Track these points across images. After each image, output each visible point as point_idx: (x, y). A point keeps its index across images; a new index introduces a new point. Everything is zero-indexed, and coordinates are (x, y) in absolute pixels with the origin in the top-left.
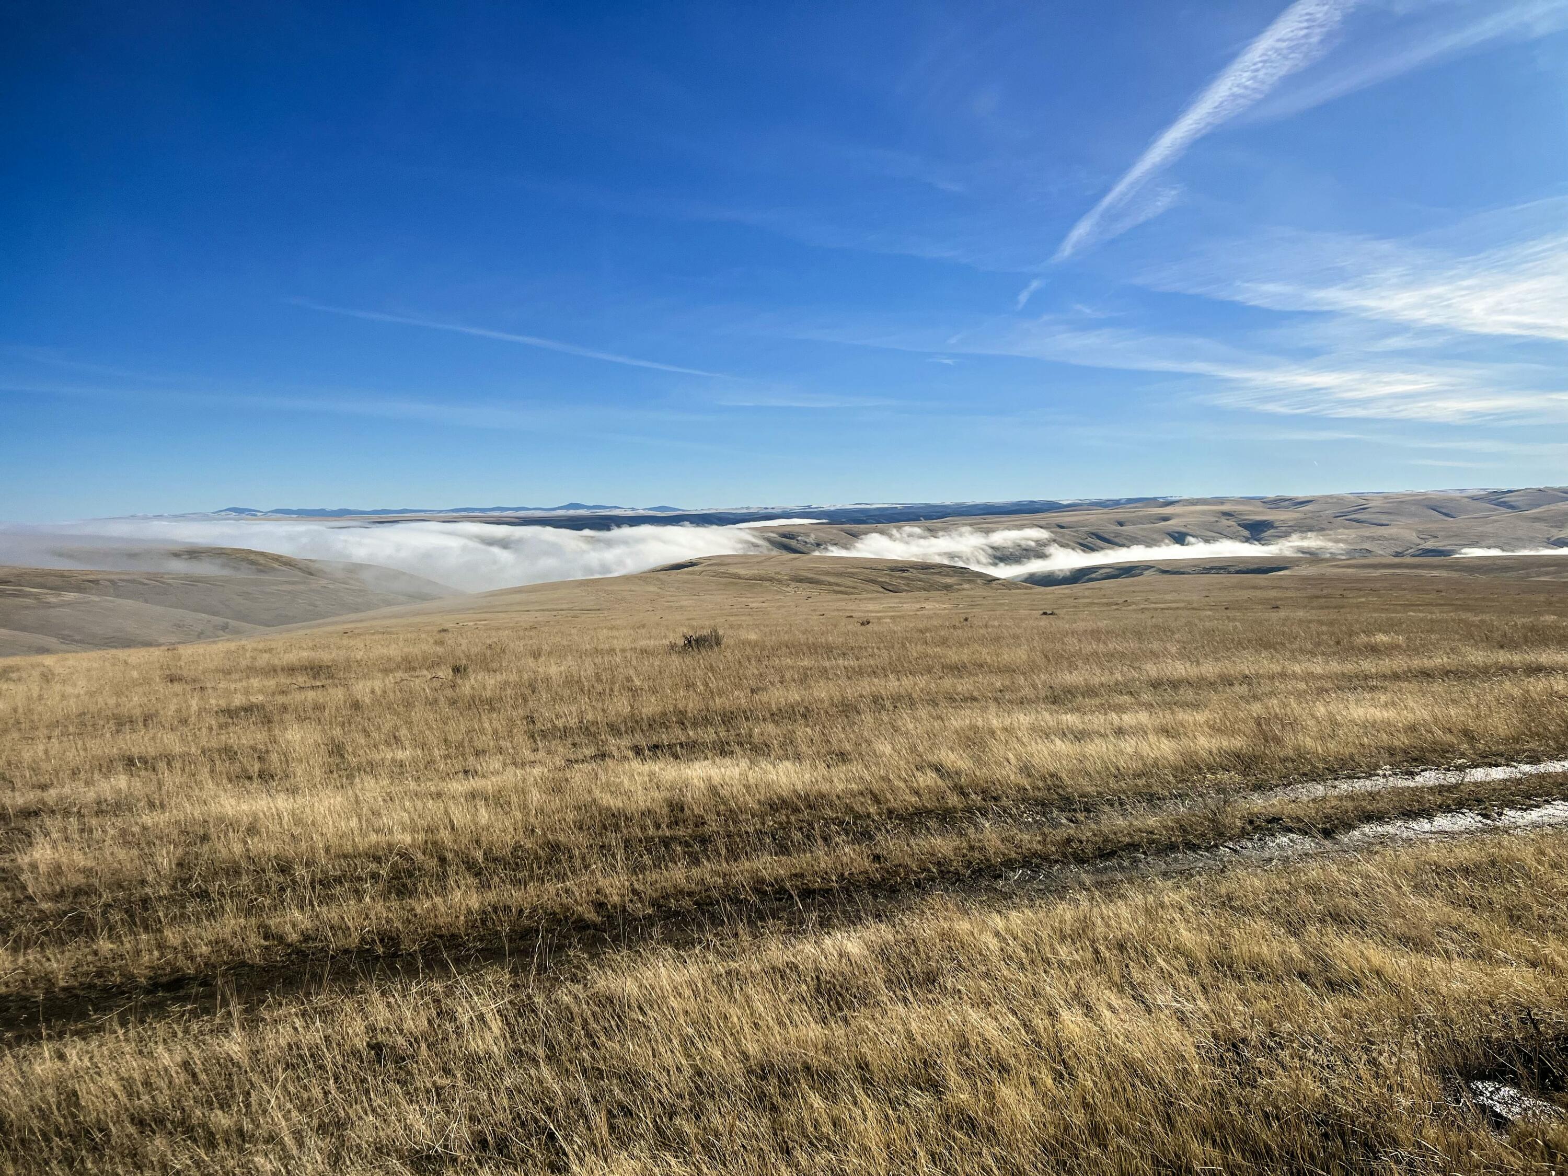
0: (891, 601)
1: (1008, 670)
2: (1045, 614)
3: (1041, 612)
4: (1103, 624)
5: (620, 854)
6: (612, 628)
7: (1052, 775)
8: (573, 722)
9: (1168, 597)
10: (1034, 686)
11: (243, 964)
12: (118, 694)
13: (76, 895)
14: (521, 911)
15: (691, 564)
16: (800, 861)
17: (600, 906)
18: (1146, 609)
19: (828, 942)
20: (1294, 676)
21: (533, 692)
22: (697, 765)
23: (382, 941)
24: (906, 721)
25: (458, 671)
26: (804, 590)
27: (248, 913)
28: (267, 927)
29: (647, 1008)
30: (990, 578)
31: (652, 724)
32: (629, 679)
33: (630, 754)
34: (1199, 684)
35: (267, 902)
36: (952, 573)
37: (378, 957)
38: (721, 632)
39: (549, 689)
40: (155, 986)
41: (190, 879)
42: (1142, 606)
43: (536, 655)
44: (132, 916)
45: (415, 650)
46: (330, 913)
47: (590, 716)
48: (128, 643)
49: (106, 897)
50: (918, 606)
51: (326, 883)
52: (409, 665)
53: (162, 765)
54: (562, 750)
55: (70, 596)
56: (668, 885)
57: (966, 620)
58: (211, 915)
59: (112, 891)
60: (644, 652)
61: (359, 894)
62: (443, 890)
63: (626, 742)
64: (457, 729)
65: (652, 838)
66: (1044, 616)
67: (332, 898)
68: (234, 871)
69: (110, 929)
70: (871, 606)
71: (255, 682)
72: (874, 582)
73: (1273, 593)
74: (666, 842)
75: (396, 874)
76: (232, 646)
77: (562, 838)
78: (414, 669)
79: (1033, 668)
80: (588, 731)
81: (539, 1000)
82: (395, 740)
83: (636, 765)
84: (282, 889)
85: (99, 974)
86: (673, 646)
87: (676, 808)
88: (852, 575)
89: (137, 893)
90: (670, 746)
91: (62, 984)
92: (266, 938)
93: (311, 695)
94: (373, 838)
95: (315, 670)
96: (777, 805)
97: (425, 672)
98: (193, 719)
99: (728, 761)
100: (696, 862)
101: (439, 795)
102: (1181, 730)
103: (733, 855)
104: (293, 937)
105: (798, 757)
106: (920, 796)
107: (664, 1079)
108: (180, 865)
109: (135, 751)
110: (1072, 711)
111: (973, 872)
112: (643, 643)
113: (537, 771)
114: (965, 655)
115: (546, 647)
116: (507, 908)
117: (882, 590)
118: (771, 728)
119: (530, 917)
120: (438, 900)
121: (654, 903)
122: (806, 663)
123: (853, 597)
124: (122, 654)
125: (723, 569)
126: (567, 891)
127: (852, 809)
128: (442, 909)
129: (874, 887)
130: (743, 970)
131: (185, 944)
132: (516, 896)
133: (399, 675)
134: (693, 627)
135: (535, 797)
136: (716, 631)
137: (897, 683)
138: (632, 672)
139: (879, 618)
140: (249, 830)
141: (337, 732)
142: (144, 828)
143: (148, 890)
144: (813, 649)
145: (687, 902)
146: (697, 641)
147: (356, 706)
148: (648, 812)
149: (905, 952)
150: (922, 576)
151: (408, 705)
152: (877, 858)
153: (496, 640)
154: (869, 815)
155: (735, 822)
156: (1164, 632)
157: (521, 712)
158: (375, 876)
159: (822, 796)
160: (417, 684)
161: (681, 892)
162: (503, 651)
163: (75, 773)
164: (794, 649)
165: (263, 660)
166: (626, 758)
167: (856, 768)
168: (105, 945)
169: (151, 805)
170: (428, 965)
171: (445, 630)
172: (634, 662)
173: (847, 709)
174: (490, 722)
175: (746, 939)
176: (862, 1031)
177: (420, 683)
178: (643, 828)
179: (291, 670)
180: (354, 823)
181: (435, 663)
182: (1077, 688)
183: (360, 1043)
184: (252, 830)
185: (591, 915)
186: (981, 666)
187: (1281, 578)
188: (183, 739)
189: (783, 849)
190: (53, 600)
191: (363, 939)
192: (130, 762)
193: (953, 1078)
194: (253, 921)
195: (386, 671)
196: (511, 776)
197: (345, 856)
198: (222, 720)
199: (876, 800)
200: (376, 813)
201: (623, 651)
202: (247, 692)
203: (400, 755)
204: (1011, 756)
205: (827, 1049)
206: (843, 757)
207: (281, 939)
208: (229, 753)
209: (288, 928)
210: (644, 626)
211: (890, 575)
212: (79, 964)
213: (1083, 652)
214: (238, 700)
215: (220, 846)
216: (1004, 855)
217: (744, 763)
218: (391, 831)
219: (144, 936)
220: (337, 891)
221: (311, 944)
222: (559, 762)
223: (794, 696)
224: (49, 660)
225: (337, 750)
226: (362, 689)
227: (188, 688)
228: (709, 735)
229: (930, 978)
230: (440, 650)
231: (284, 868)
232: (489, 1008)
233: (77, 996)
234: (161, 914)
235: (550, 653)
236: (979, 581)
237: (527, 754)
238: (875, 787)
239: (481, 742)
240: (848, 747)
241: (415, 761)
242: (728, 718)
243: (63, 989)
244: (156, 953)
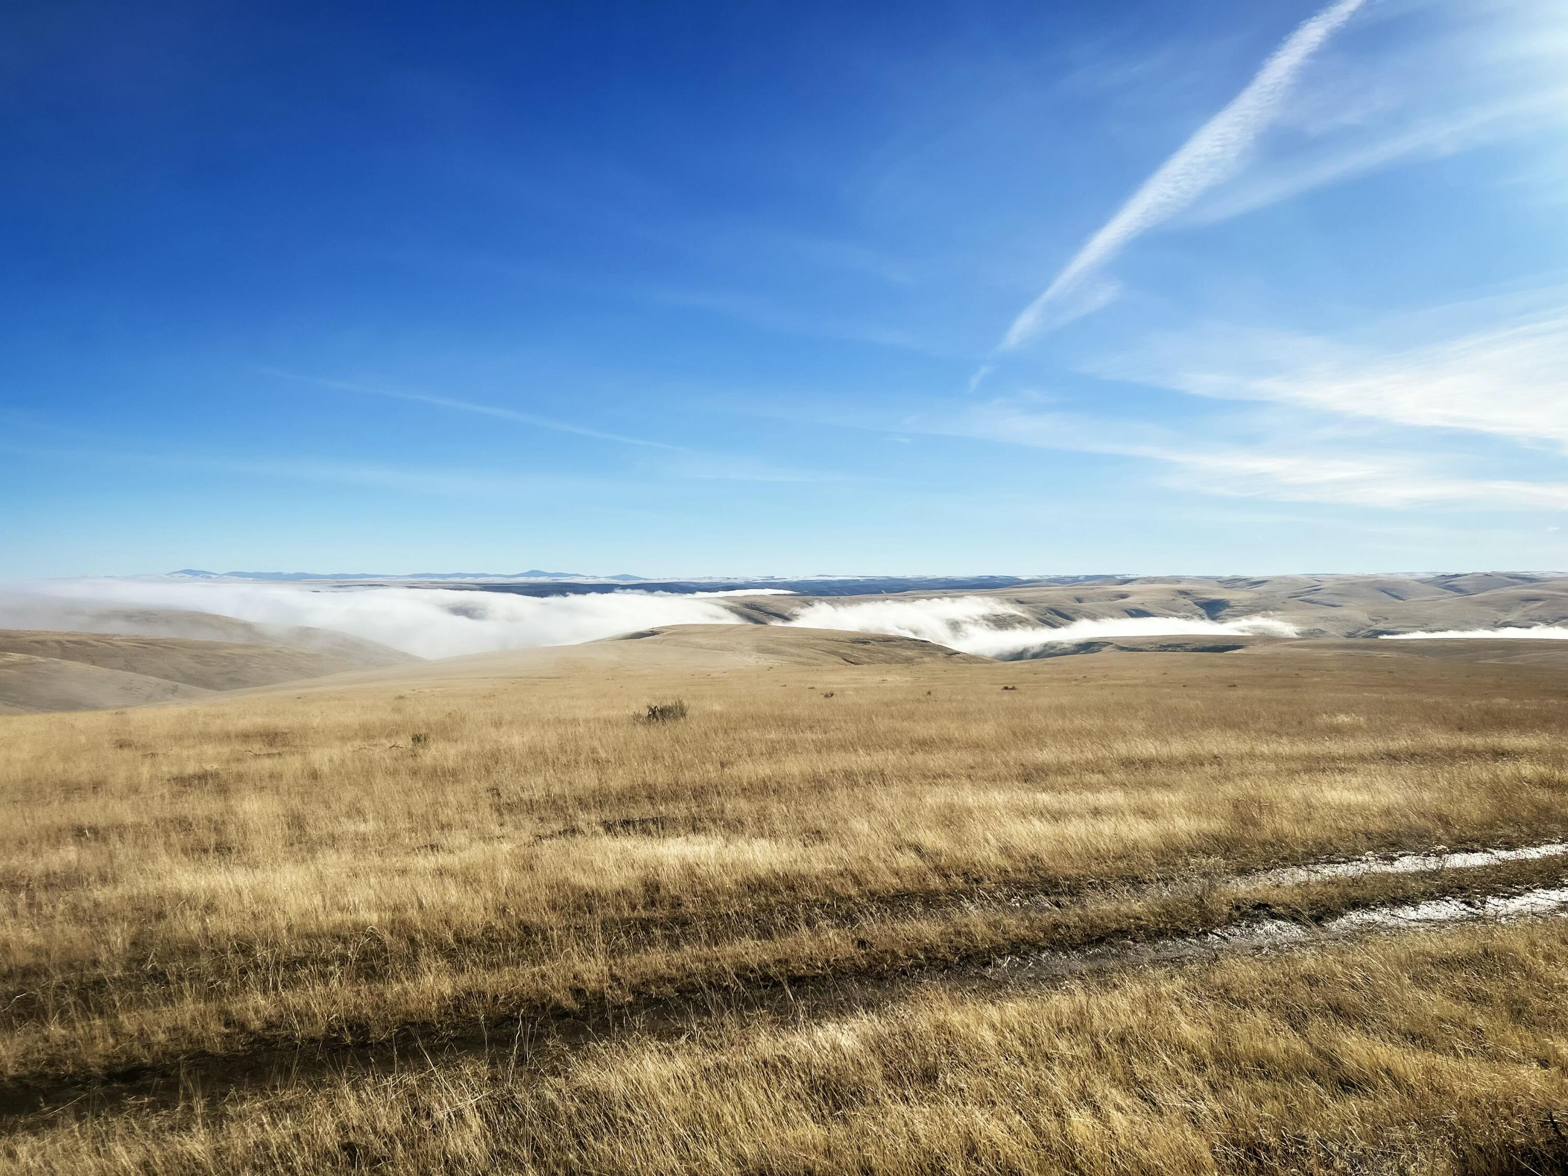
0: (853, 673)
1: (976, 746)
2: (1006, 688)
3: (1002, 687)
4: (1065, 700)
5: (599, 938)
6: (572, 698)
7: (1033, 857)
8: (539, 794)
9: (1126, 675)
10: (1006, 763)
11: (203, 1053)
12: (66, 759)
13: (24, 976)
14: (496, 998)
15: (652, 633)
16: (783, 945)
17: (578, 993)
18: (1106, 685)
19: (819, 1034)
20: (1263, 757)
21: (497, 763)
22: (670, 842)
23: (350, 1028)
24: (883, 799)
25: (419, 740)
26: (768, 659)
27: (207, 998)
28: (227, 1013)
29: (635, 1107)
30: (950, 652)
31: (622, 798)
32: (594, 750)
33: (601, 830)
34: (1171, 764)
35: (228, 985)
36: (913, 646)
37: (347, 1047)
38: (686, 703)
39: (513, 759)
40: (110, 1076)
41: (144, 960)
42: (1101, 682)
43: (497, 724)
44: (86, 1000)
45: (373, 718)
46: (294, 998)
47: (556, 790)
49: (58, 978)
50: (879, 678)
51: (292, 964)
52: (367, 733)
53: (114, 837)
54: (530, 825)
55: (16, 657)
56: (649, 970)
57: (929, 693)
58: (168, 999)
59: (63, 972)
60: (608, 722)
61: (324, 977)
62: (414, 974)
63: (594, 817)
64: (421, 801)
65: (629, 920)
66: (1006, 691)
67: (297, 982)
68: (191, 951)
69: (62, 1014)
70: (834, 678)
71: (209, 749)
72: (834, 653)
73: (1231, 672)
74: (645, 924)
75: (365, 955)
76: (183, 709)
77: (535, 918)
78: (373, 737)
79: (1002, 745)
80: (555, 805)
81: (520, 1095)
82: (356, 812)
83: (607, 841)
84: (243, 972)
85: (50, 1063)
86: (637, 717)
87: (652, 889)
89: (92, 974)
90: (643, 821)
91: (11, 1072)
92: (227, 1025)
93: (267, 762)
94: (338, 917)
95: (271, 737)
96: (755, 885)
97: (384, 741)
98: (144, 788)
99: (701, 838)
100: (675, 944)
101: (404, 872)
102: (1159, 811)
103: (714, 939)
104: (256, 1025)
105: (773, 835)
106: (901, 878)
108: (134, 944)
109: (85, 822)
110: (1045, 790)
111: (961, 959)
112: (604, 714)
113: (506, 847)
114: (932, 730)
115: (508, 717)
116: (482, 994)
117: (843, 661)
118: (743, 804)
119: (505, 1004)
120: (409, 985)
121: (635, 991)
122: (773, 736)
123: (815, 668)
125: (684, 639)
126: (543, 976)
127: (832, 891)
128: (414, 994)
129: (860, 974)
130: (731, 1064)
131: (141, 1031)
132: (488, 982)
133: (358, 743)
134: (655, 698)
135: (506, 875)
136: (680, 702)
137: (868, 758)
138: (596, 743)
139: (842, 691)
140: (207, 907)
141: (296, 802)
142: (97, 905)
143: (101, 971)
144: (781, 722)
145: (669, 990)
146: (662, 711)
147: (315, 775)
148: (623, 893)
149: (901, 1045)
150: (883, 648)
151: (368, 775)
152: (862, 943)
153: (455, 708)
154: (850, 898)
155: (714, 904)
156: (1128, 709)
157: (485, 784)
158: (343, 959)
159: (802, 877)
160: (377, 753)
161: (662, 978)
162: (463, 719)
163: (22, 844)
164: (760, 721)
165: (216, 725)
166: (595, 833)
167: (834, 847)
168: (55, 1030)
169: (103, 879)
170: (402, 1055)
171: (401, 697)
172: (599, 733)
173: (820, 786)
174: (454, 795)
175: (735, 1032)
176: (864, 1133)
177: (381, 752)
178: (618, 909)
179: (246, 737)
180: (318, 900)
181: (395, 732)
182: (1048, 766)
183: (332, 1142)
184: (210, 908)
185: (569, 1003)
186: (949, 741)
187: (1237, 657)
188: (135, 809)
189: (765, 933)
191: (330, 1027)
192: (79, 832)
194: (213, 1006)
195: (344, 739)
196: (477, 852)
197: (308, 936)
198: (175, 788)
199: (857, 882)
200: (340, 889)
201: (587, 721)
202: (200, 759)
203: (362, 828)
204: (990, 836)
205: (827, 1152)
206: (819, 835)
207: (243, 1026)
208: (184, 824)
209: (251, 1014)
210: (605, 695)
211: (852, 647)
212: (29, 1051)
213: (1050, 728)
214: (191, 768)
215: (176, 924)
216: (991, 941)
217: (719, 841)
218: (356, 909)
219: (98, 1022)
220: (303, 973)
221: (274, 1032)
222: (526, 837)
223: (764, 769)
225: (297, 822)
226: (320, 757)
227: (138, 754)
228: (679, 810)
229: (929, 1077)
230: (398, 718)
231: (245, 948)
232: (467, 1103)
233: (27, 1087)
234: (116, 998)
235: (511, 723)
236: (940, 654)
237: (497, 831)
238: (855, 867)
239: (447, 814)
240: (824, 825)
241: (377, 834)
242: (699, 793)
243: (13, 1079)
244: (111, 1041)
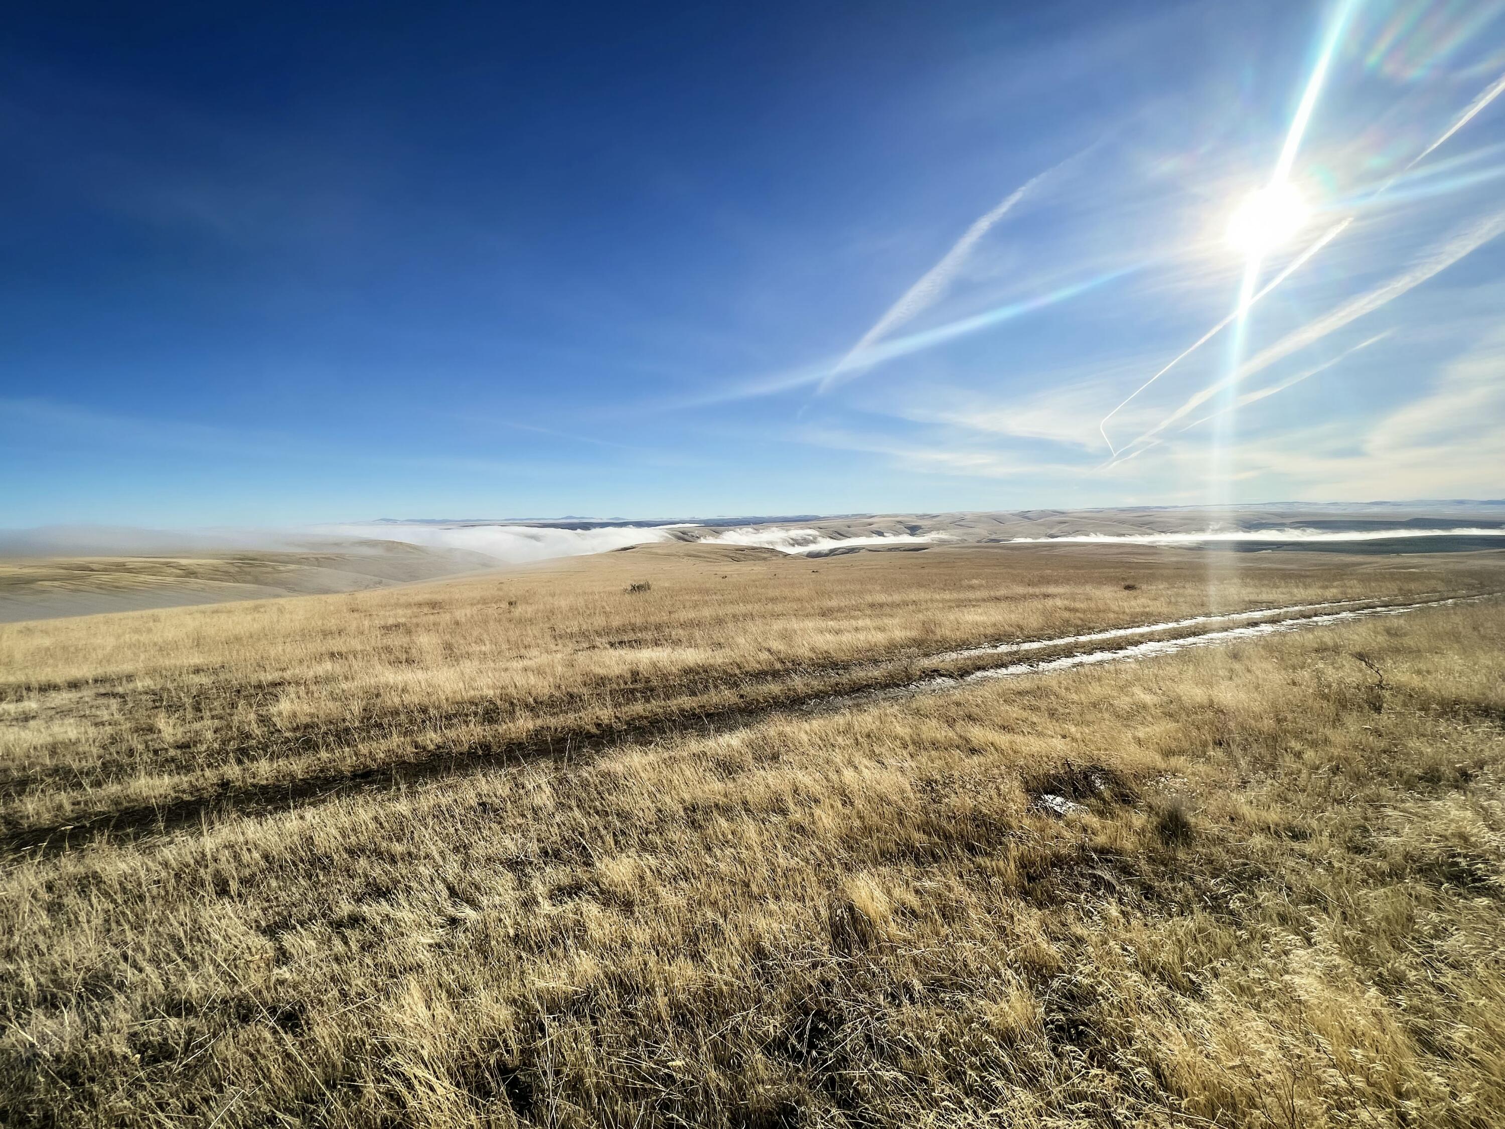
0: (735, 566)
1: (798, 600)
2: (814, 572)
4: (842, 577)
5: (608, 698)
6: (591, 581)
7: (826, 652)
8: (575, 629)
9: (872, 563)
10: (813, 608)
11: (404, 762)
12: (323, 618)
13: (305, 728)
14: (556, 730)
15: (633, 547)
16: (703, 699)
17: (598, 725)
18: (862, 568)
19: (720, 740)
20: (936, 600)
21: (553, 615)
22: (644, 651)
23: (481, 747)
24: (751, 627)
25: (512, 604)
26: (692, 561)
27: (405, 735)
28: (416, 742)
29: (628, 778)
31: (619, 631)
32: (603, 607)
33: (608, 646)
34: (893, 605)
35: (416, 728)
36: (766, 551)
37: (480, 756)
38: (650, 583)
39: (561, 612)
40: (355, 776)
41: (371, 718)
42: (860, 567)
43: (553, 595)
44: (340, 738)
45: (487, 593)
46: (451, 734)
47: (584, 627)
48: (326, 591)
49: (324, 728)
50: (751, 568)
51: (449, 717)
52: (484, 601)
53: (351, 657)
54: (571, 646)
55: (292, 567)
56: (634, 713)
57: (775, 575)
58: (384, 736)
59: (326, 725)
60: (610, 593)
61: (467, 723)
62: (513, 719)
63: (605, 640)
64: (513, 635)
65: (624, 689)
67: (452, 725)
68: (396, 713)
69: (327, 746)
70: (726, 568)
71: (400, 612)
72: (726, 556)
73: (921, 561)
74: (632, 691)
75: (487, 712)
76: (386, 592)
77: (575, 690)
78: (487, 603)
79: (811, 599)
80: (584, 634)
81: (571, 776)
82: (480, 641)
83: (611, 651)
84: (424, 721)
85: (322, 771)
86: (625, 590)
87: (635, 674)
88: (716, 553)
89: (342, 726)
90: (630, 642)
91: (300, 777)
92: (416, 748)
93: (432, 617)
94: (472, 693)
95: (434, 605)
96: (688, 671)
97: (493, 605)
98: (366, 632)
99: (660, 649)
100: (648, 701)
101: (506, 670)
102: (887, 628)
103: (668, 697)
104: (432, 747)
105: (696, 646)
106: (761, 665)
107: (641, 814)
108: (364, 710)
109: (335, 650)
110: (832, 620)
111: (791, 702)
112: (608, 589)
113: (559, 656)
114: (777, 593)
115: (558, 592)
116: (549, 728)
117: (731, 560)
118: (681, 632)
119: (561, 732)
120: (511, 725)
121: (628, 723)
122: (696, 598)
123: (717, 564)
124: (323, 597)
125: (649, 550)
126: (580, 718)
127: (727, 672)
128: (513, 729)
129: (741, 711)
130: (677, 756)
131: (371, 753)
132: (552, 722)
133: (479, 606)
134: (634, 580)
135: (559, 669)
136: (647, 582)
137: (744, 607)
138: (604, 604)
139: (731, 575)
140: (403, 690)
141: (447, 637)
142: (343, 691)
143: (347, 724)
144: (699, 591)
145: (645, 722)
146: (638, 587)
147: (457, 623)
148: (620, 676)
149: (761, 743)
150: (751, 553)
151: (486, 622)
152: (742, 696)
153: (531, 588)
154: (736, 675)
155: (667, 680)
156: (873, 580)
157: (547, 625)
158: (476, 714)
159: (711, 665)
161: (641, 716)
162: (535, 593)
163: (301, 662)
164: (689, 591)
165: (403, 600)
166: (605, 648)
167: (728, 650)
168: (324, 755)
169: (346, 678)
170: (509, 759)
171: (501, 583)
172: (606, 599)
173: (720, 622)
174: (531, 631)
175: (679, 741)
176: (743, 785)
177: (492, 611)
178: (618, 684)
179: (420, 605)
180: (461, 685)
181: (499, 600)
182: (834, 608)
183: (474, 802)
184: (404, 690)
185: (594, 730)
186: (785, 598)
187: (925, 553)
188: (362, 643)
189: (693, 694)
190: (282, 568)
191: (470, 747)
192: (332, 655)
193: (792, 806)
194: (408, 739)
195: (472, 605)
196: (544, 659)
197: (457, 703)
198: (383, 632)
199: (739, 667)
200: (473, 679)
201: (599, 593)
202: (395, 616)
203: (483, 648)
204: (804, 643)
205: (726, 796)
206: (720, 645)
207: (424, 748)
208: (388, 650)
209: (429, 742)
210: (608, 580)
211: (736, 553)
212: (310, 766)
213: (835, 590)
214: (391, 621)
215: (387, 699)
216: (806, 692)
217: (669, 650)
218: (482, 689)
219: (347, 749)
220: (455, 721)
221: (441, 750)
222: (570, 650)
223: (692, 614)
224: (282, 601)
225: (448, 647)
226: (461, 614)
227: (362, 615)
228: (648, 636)
229: (775, 757)
230: (501, 593)
231: (424, 711)
232: (543, 781)
233: (309, 784)
234: (356, 737)
235: (560, 594)
236: (781, 555)
237: (554, 648)
238: (738, 660)
239: (528, 641)
240: (722, 640)
241: (492, 651)
242: (658, 627)
243: (301, 780)
244: (354, 758)
